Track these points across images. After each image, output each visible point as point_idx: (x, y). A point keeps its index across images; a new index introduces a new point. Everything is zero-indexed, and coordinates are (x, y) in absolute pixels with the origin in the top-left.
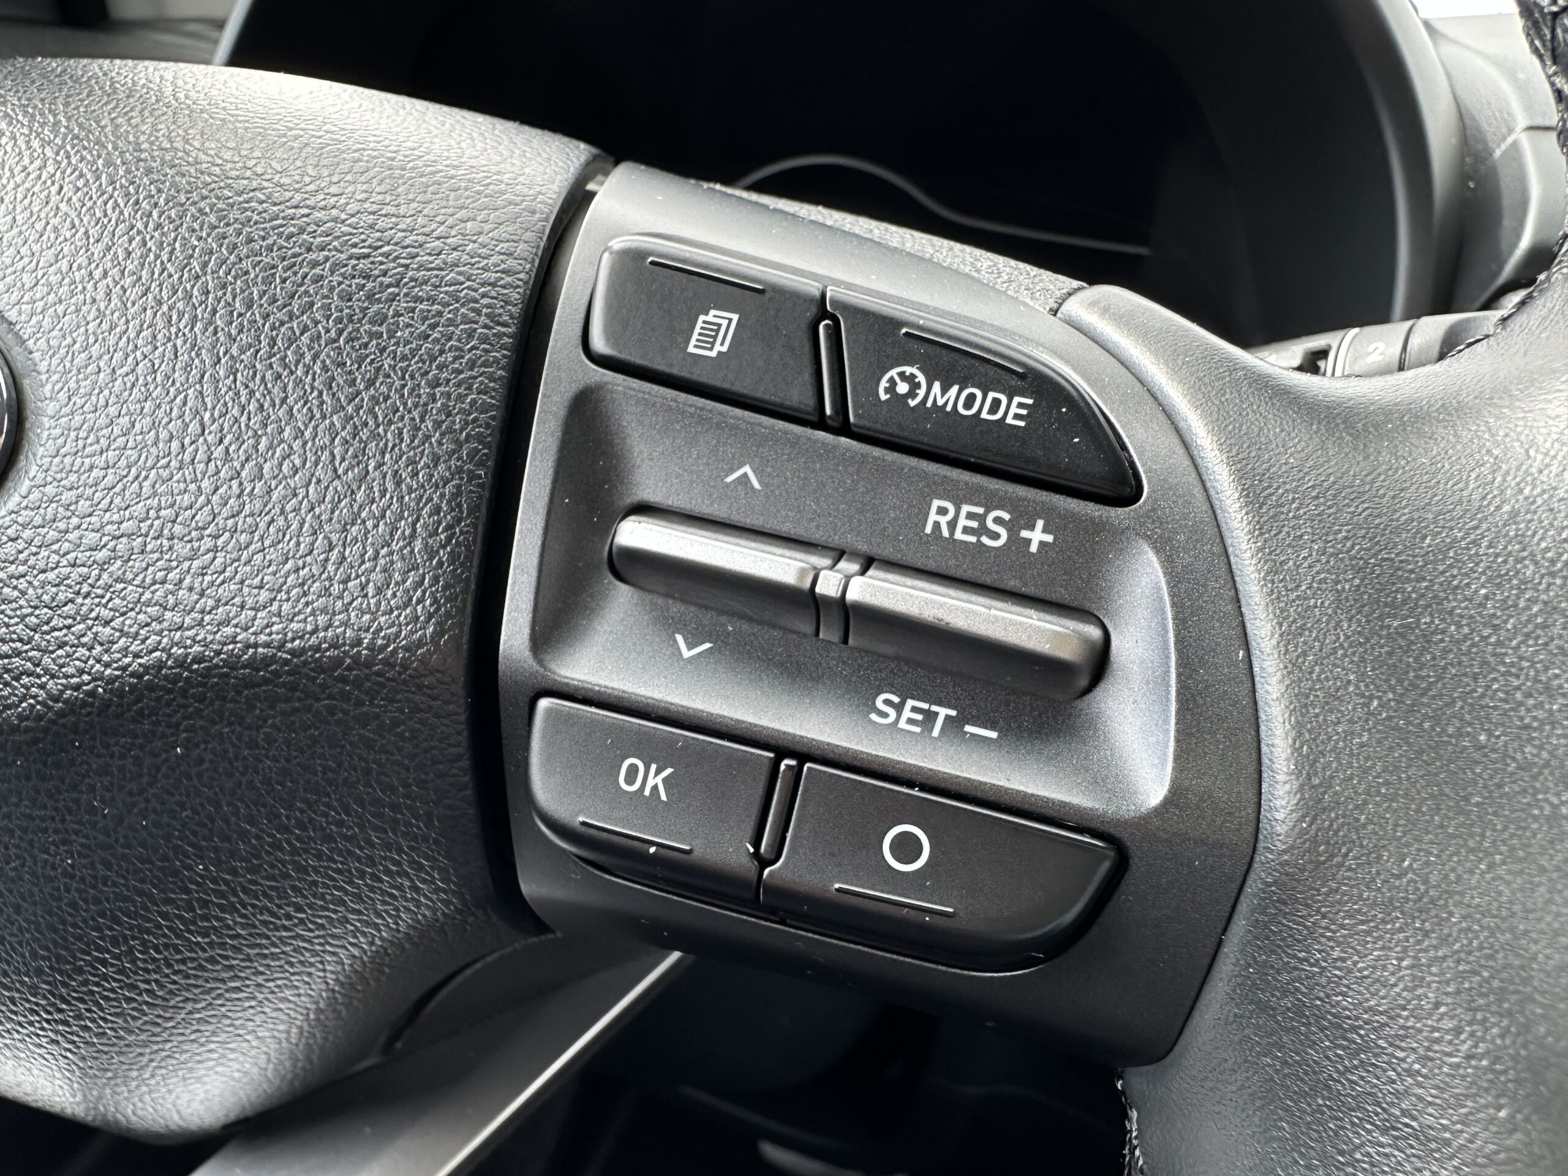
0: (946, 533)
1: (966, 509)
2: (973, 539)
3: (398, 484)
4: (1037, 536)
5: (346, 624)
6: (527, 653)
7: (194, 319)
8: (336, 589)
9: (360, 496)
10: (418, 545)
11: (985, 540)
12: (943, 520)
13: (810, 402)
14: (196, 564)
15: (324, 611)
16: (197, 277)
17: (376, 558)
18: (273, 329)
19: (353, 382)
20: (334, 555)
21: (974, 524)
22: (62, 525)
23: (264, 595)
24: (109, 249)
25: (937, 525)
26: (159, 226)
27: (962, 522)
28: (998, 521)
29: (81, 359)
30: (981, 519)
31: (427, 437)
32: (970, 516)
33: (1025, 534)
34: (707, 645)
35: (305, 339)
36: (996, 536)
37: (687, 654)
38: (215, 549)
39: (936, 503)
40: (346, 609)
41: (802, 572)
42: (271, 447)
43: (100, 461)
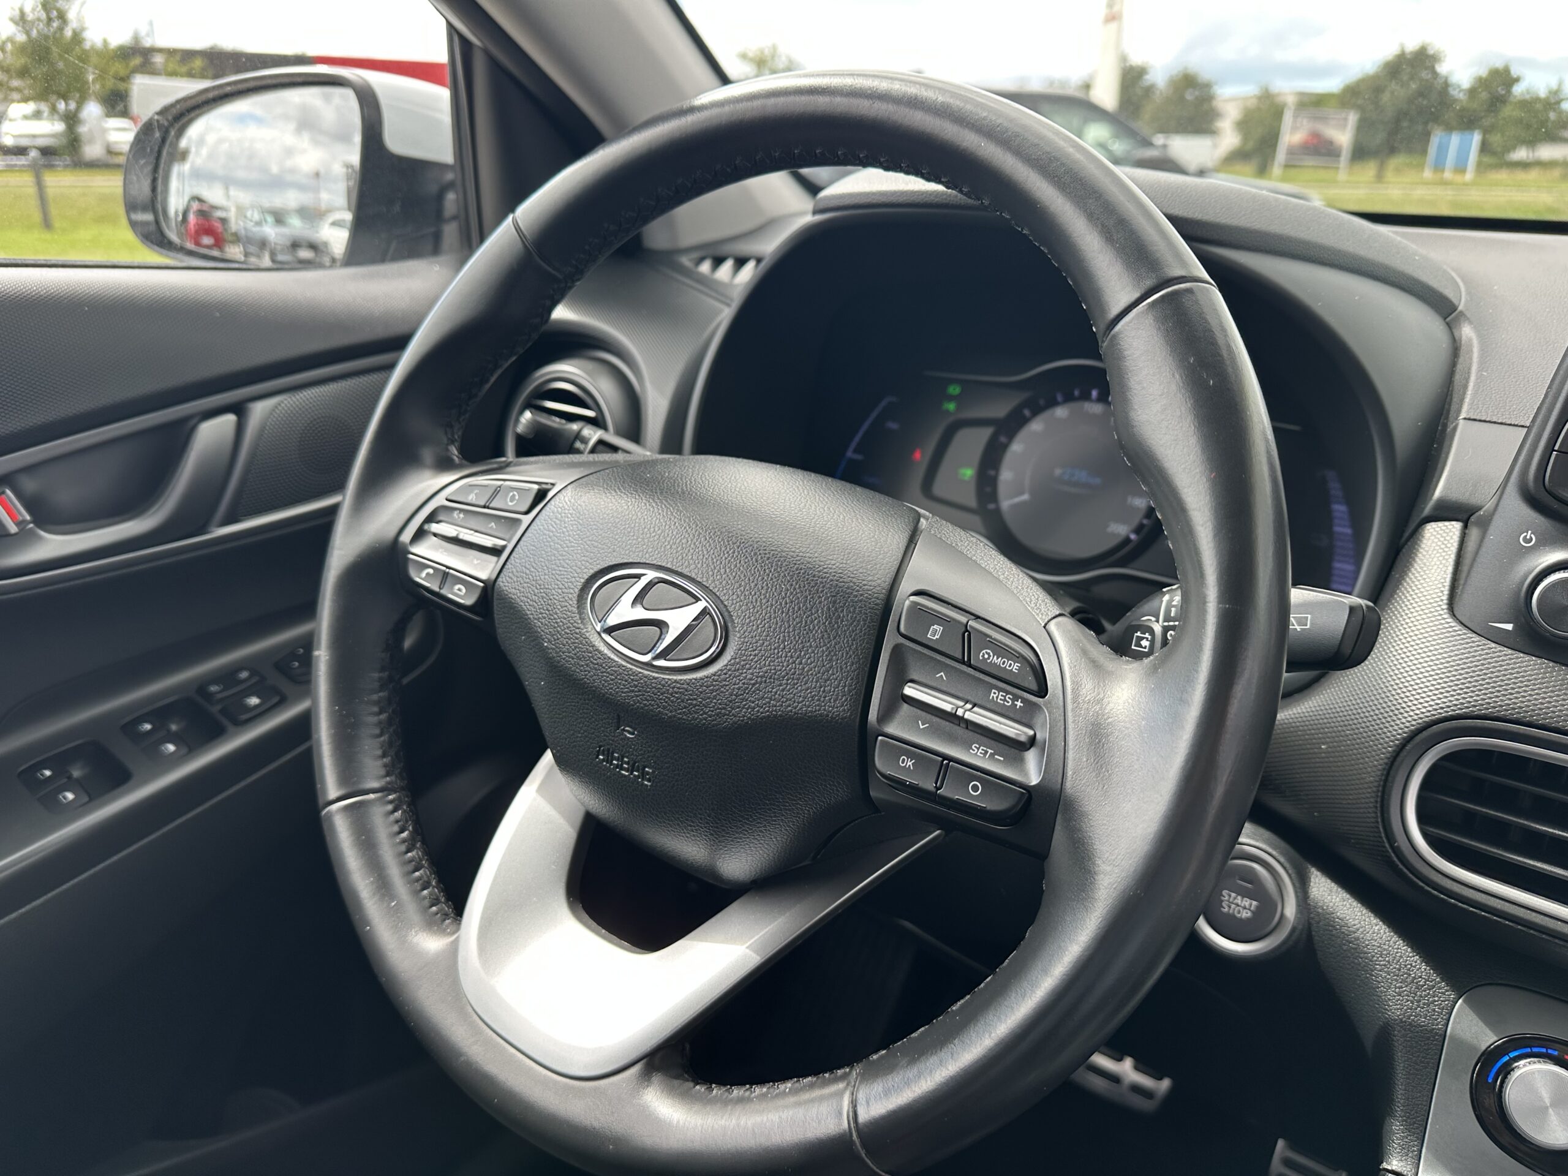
0: (995, 699)
1: (1001, 693)
2: (1002, 702)
3: (841, 670)
4: (1019, 704)
5: (825, 710)
6: (876, 723)
7: (783, 612)
8: (822, 699)
9: (830, 672)
10: (846, 689)
11: (1006, 703)
12: (995, 696)
13: (960, 657)
14: (781, 688)
15: (818, 705)
16: (784, 598)
17: (834, 691)
18: (806, 617)
19: (829, 637)
20: (822, 689)
21: (1003, 698)
22: (741, 671)
23: (801, 699)
24: (756, 585)
25: (993, 697)
26: (772, 579)
27: (1000, 697)
28: (1009, 698)
29: (748, 621)
30: (1005, 697)
31: (851, 656)
32: (1002, 696)
33: (1016, 703)
34: (927, 725)
35: (816, 622)
36: (1008, 702)
37: (921, 727)
38: (787, 684)
39: (993, 691)
40: (825, 706)
41: (952, 709)
42: (805, 655)
43: (753, 653)
